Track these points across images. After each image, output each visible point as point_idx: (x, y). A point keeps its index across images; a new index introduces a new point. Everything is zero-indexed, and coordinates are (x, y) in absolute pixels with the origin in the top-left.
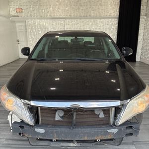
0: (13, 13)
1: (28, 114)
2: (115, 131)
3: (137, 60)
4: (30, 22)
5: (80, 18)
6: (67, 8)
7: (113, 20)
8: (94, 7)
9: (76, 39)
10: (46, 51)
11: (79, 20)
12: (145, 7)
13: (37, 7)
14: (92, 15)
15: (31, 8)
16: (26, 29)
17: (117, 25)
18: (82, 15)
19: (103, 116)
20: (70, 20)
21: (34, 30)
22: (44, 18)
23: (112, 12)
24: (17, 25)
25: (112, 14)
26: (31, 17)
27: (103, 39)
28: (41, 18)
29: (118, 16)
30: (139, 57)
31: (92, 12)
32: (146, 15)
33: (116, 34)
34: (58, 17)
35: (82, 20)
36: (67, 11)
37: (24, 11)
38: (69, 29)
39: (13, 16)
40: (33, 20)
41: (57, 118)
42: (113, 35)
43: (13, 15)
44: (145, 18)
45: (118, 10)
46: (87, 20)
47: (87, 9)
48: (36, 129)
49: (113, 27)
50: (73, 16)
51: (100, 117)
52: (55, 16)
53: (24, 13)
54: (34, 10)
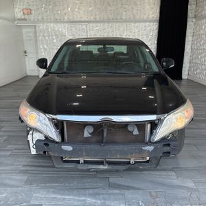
0: (19, 15)
1: (54, 130)
2: (151, 148)
3: (183, 77)
4: (41, 27)
5: (108, 21)
6: (90, 9)
7: (152, 24)
8: (126, 6)
9: (105, 48)
10: (66, 64)
11: (106, 24)
12: (194, 6)
13: (51, 7)
14: (124, 17)
15: (43, 9)
16: (36, 36)
17: (157, 31)
18: (111, 17)
19: (138, 133)
20: (94, 25)
21: (47, 38)
22: (61, 22)
23: (151, 13)
24: (24, 30)
25: (151, 17)
26: (43, 21)
27: (138, 49)
28: (56, 21)
29: (158, 18)
30: (187, 73)
31: (124, 13)
32: (195, 17)
33: (156, 42)
34: (78, 20)
35: (110, 24)
36: (91, 11)
37: (33, 12)
38: (92, 36)
39: (19, 19)
40: (46, 24)
41: (86, 134)
42: (152, 43)
43: (19, 17)
44: (194, 21)
45: (158, 11)
46: (117, 24)
47: (117, 9)
48: (63, 147)
49: (151, 34)
50: (98, 19)
51: (134, 133)
52: (76, 19)
53: (33, 15)
54: (47, 11)
